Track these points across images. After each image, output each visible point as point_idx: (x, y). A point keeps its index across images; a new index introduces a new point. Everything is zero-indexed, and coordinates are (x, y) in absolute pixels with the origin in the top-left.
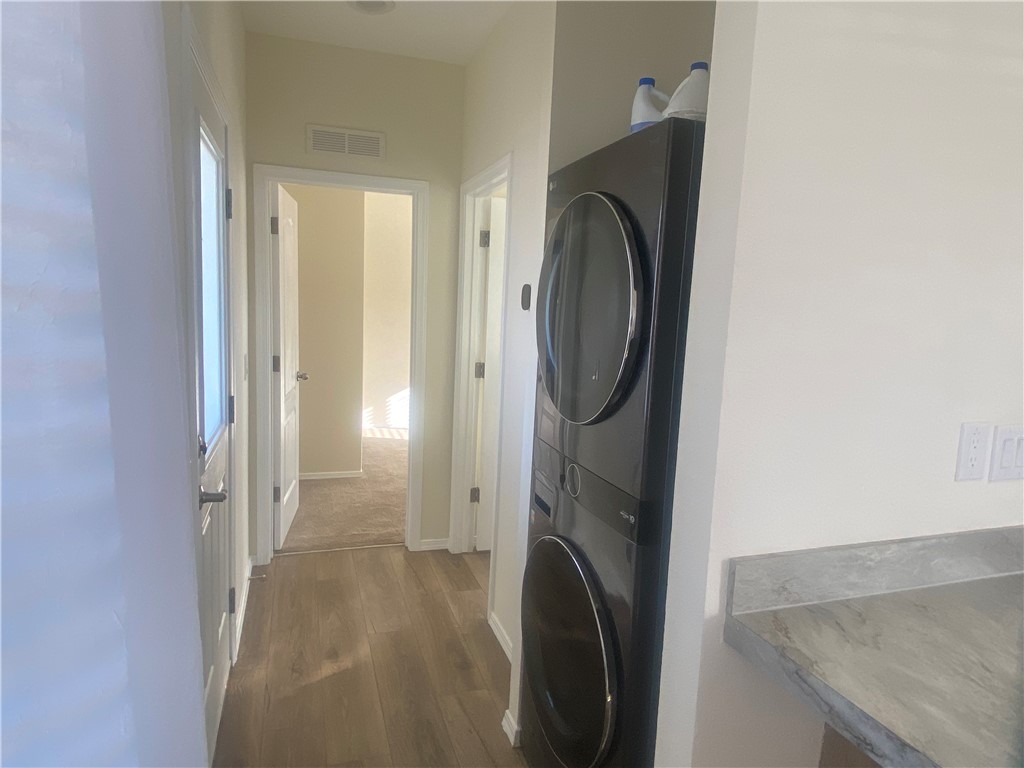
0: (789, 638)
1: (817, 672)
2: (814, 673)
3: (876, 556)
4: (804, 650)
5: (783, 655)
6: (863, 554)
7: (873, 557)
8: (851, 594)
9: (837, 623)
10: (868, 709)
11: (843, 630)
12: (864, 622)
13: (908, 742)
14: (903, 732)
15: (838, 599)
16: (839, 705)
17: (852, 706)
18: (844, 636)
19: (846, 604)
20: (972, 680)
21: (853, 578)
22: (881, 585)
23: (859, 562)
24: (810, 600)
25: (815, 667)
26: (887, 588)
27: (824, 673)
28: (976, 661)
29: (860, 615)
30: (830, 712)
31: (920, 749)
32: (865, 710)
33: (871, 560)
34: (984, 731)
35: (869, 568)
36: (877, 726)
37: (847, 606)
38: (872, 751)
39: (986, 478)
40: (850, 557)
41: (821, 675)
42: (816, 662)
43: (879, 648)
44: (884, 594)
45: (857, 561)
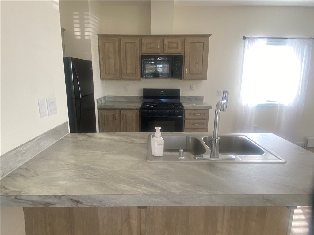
0: (7, 189)
1: (24, 194)
2: (23, 194)
3: (25, 148)
4: (15, 189)
5: (8, 196)
6: (21, 149)
7: (24, 149)
8: (21, 164)
9: (21, 175)
10: (45, 193)
11: (24, 176)
12: (29, 170)
13: (61, 194)
14: (58, 193)
15: (17, 167)
16: (35, 199)
17: (40, 196)
18: (26, 178)
19: (20, 168)
20: (66, 169)
21: (20, 158)
22: (29, 157)
23: (20, 152)
24: (7, 173)
25: (22, 192)
26: (31, 157)
27: (26, 192)
28: (64, 164)
29: (27, 169)
30: (33, 203)
31: (65, 194)
32: (45, 194)
33: (24, 150)
34: (76, 180)
35: (24, 153)
36: (50, 197)
37: (21, 168)
38: (51, 205)
39: (47, 114)
40: (17, 152)
41: (26, 194)
42: (21, 191)
43: (38, 175)
44: (30, 160)
45: (19, 152)
